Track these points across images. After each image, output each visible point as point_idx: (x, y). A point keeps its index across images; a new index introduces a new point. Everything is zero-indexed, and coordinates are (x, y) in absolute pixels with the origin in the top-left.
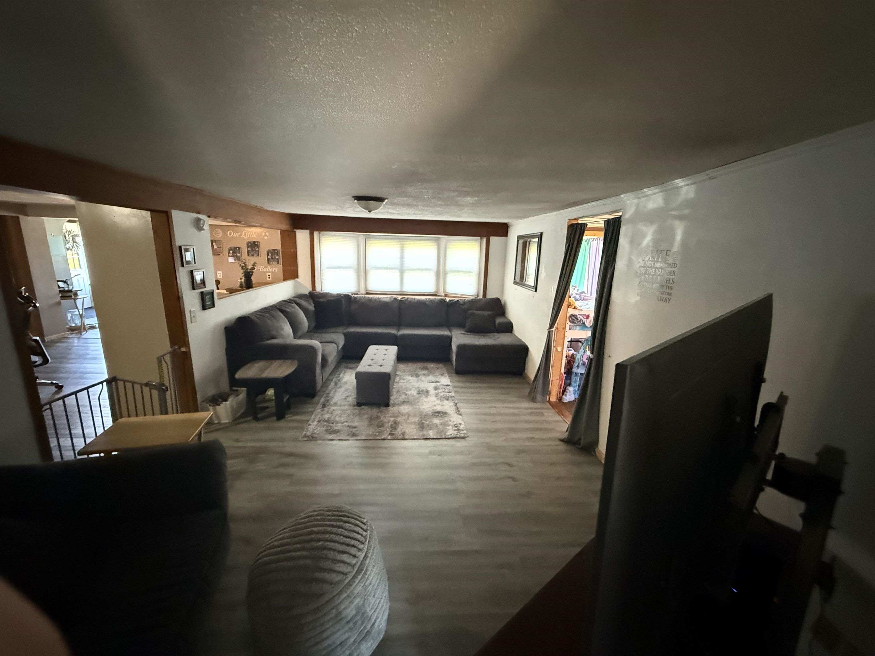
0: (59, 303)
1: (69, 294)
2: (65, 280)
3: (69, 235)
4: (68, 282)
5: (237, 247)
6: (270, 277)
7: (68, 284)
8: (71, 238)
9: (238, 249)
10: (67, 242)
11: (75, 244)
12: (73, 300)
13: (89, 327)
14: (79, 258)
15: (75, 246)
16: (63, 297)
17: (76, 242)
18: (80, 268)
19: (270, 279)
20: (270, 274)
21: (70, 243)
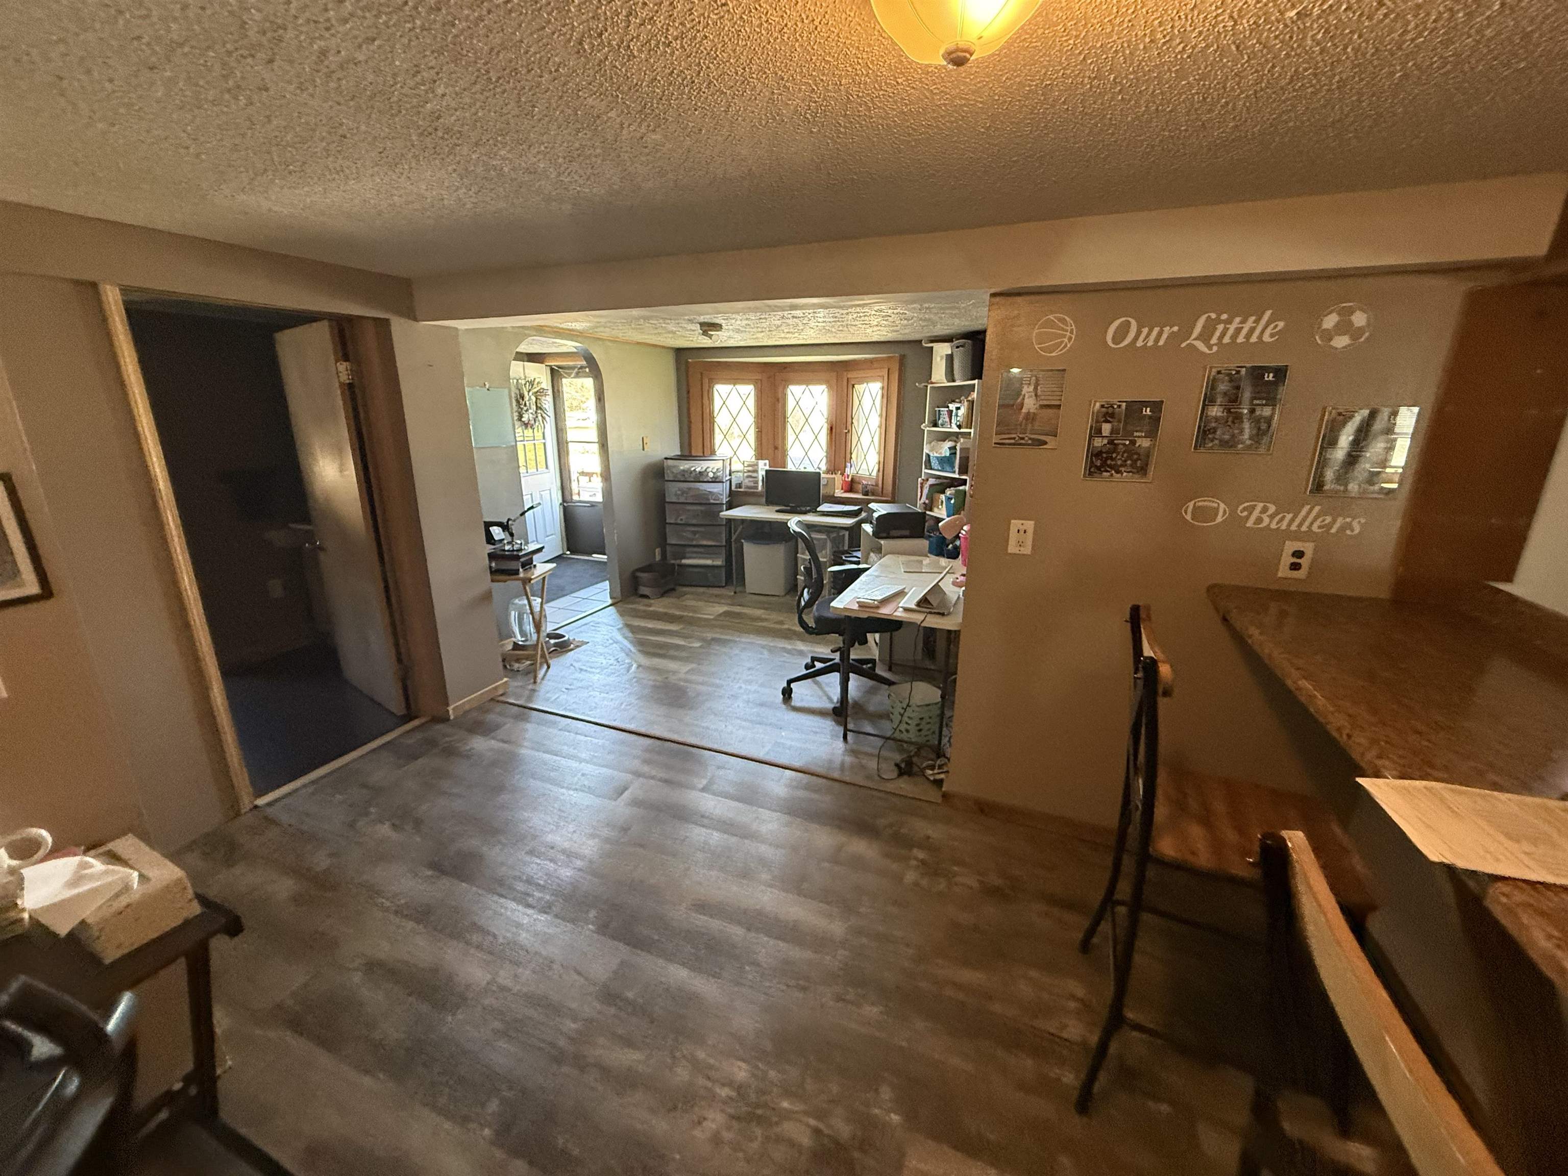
0: (487, 596)
1: (513, 565)
2: (505, 521)
3: (529, 392)
4: (514, 528)
5: (1145, 404)
6: (1305, 562)
7: (512, 535)
8: (534, 398)
9: (1148, 411)
10: (525, 408)
11: (539, 411)
12: (519, 583)
13: (556, 645)
14: (544, 444)
15: (540, 418)
16: (497, 573)
17: (541, 409)
18: (547, 468)
19: (1301, 574)
20: (1308, 548)
21: (530, 411)
